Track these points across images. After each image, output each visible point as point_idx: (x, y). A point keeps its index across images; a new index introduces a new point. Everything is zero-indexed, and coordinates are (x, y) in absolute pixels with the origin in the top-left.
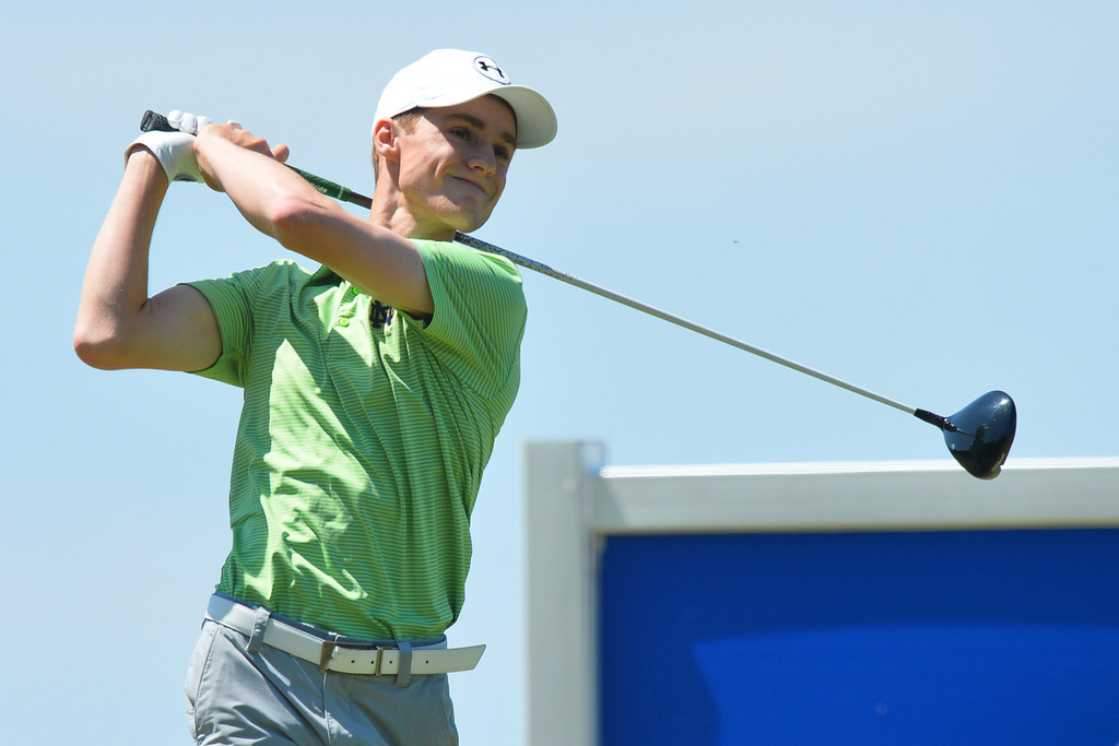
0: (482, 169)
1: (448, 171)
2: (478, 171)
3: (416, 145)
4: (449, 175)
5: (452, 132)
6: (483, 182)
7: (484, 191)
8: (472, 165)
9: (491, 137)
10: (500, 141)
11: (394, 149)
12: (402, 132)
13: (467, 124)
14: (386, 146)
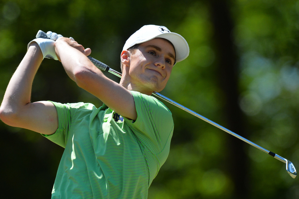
0: (160, 65)
1: (147, 67)
2: (159, 66)
3: (135, 58)
4: (147, 69)
5: (148, 52)
6: (160, 71)
7: (161, 75)
8: (156, 64)
9: (164, 55)
10: (168, 56)
11: (128, 61)
12: (131, 55)
13: (154, 49)
14: (125, 60)
